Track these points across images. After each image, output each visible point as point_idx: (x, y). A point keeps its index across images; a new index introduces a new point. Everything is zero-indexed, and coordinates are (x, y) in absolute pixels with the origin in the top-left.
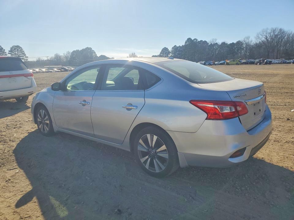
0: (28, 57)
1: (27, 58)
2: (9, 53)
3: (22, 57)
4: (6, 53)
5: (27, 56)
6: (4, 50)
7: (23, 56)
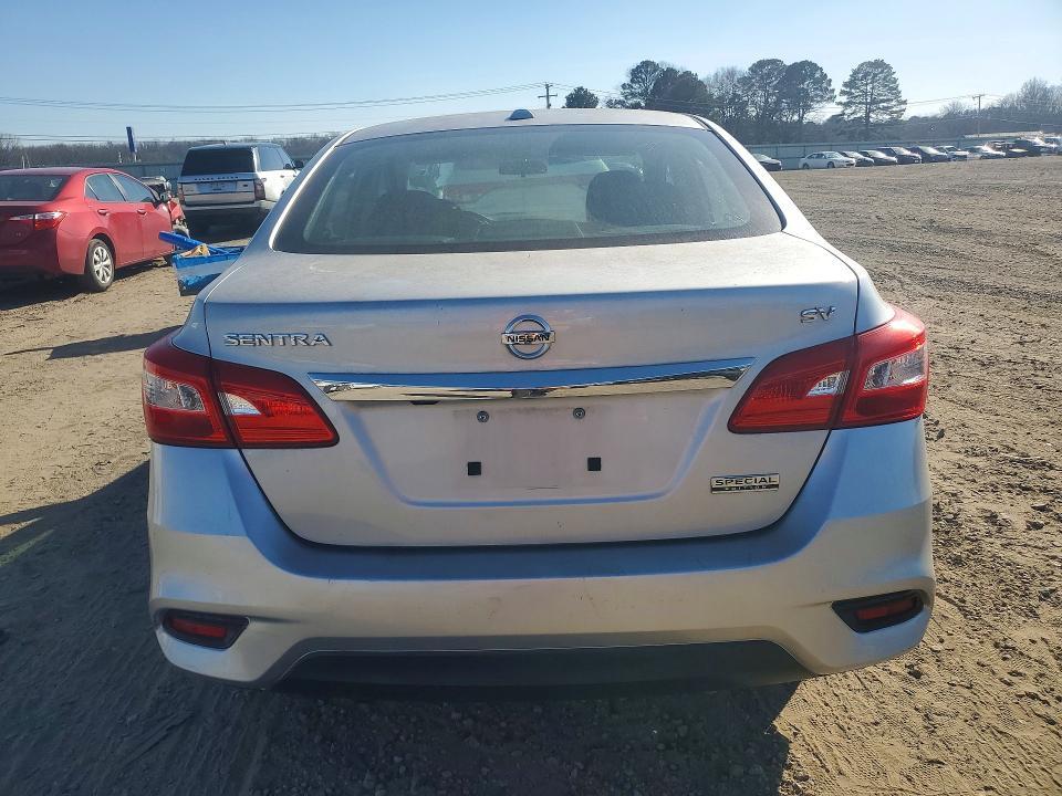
0: (905, 102)
1: (903, 107)
2: (843, 93)
3: (885, 104)
4: (833, 90)
5: (903, 99)
6: (830, 80)
7: (888, 100)
